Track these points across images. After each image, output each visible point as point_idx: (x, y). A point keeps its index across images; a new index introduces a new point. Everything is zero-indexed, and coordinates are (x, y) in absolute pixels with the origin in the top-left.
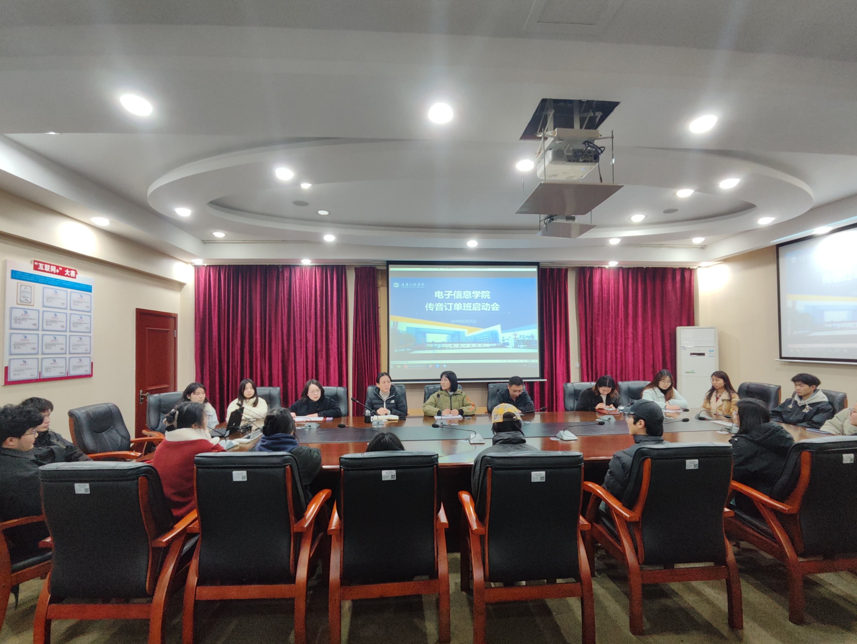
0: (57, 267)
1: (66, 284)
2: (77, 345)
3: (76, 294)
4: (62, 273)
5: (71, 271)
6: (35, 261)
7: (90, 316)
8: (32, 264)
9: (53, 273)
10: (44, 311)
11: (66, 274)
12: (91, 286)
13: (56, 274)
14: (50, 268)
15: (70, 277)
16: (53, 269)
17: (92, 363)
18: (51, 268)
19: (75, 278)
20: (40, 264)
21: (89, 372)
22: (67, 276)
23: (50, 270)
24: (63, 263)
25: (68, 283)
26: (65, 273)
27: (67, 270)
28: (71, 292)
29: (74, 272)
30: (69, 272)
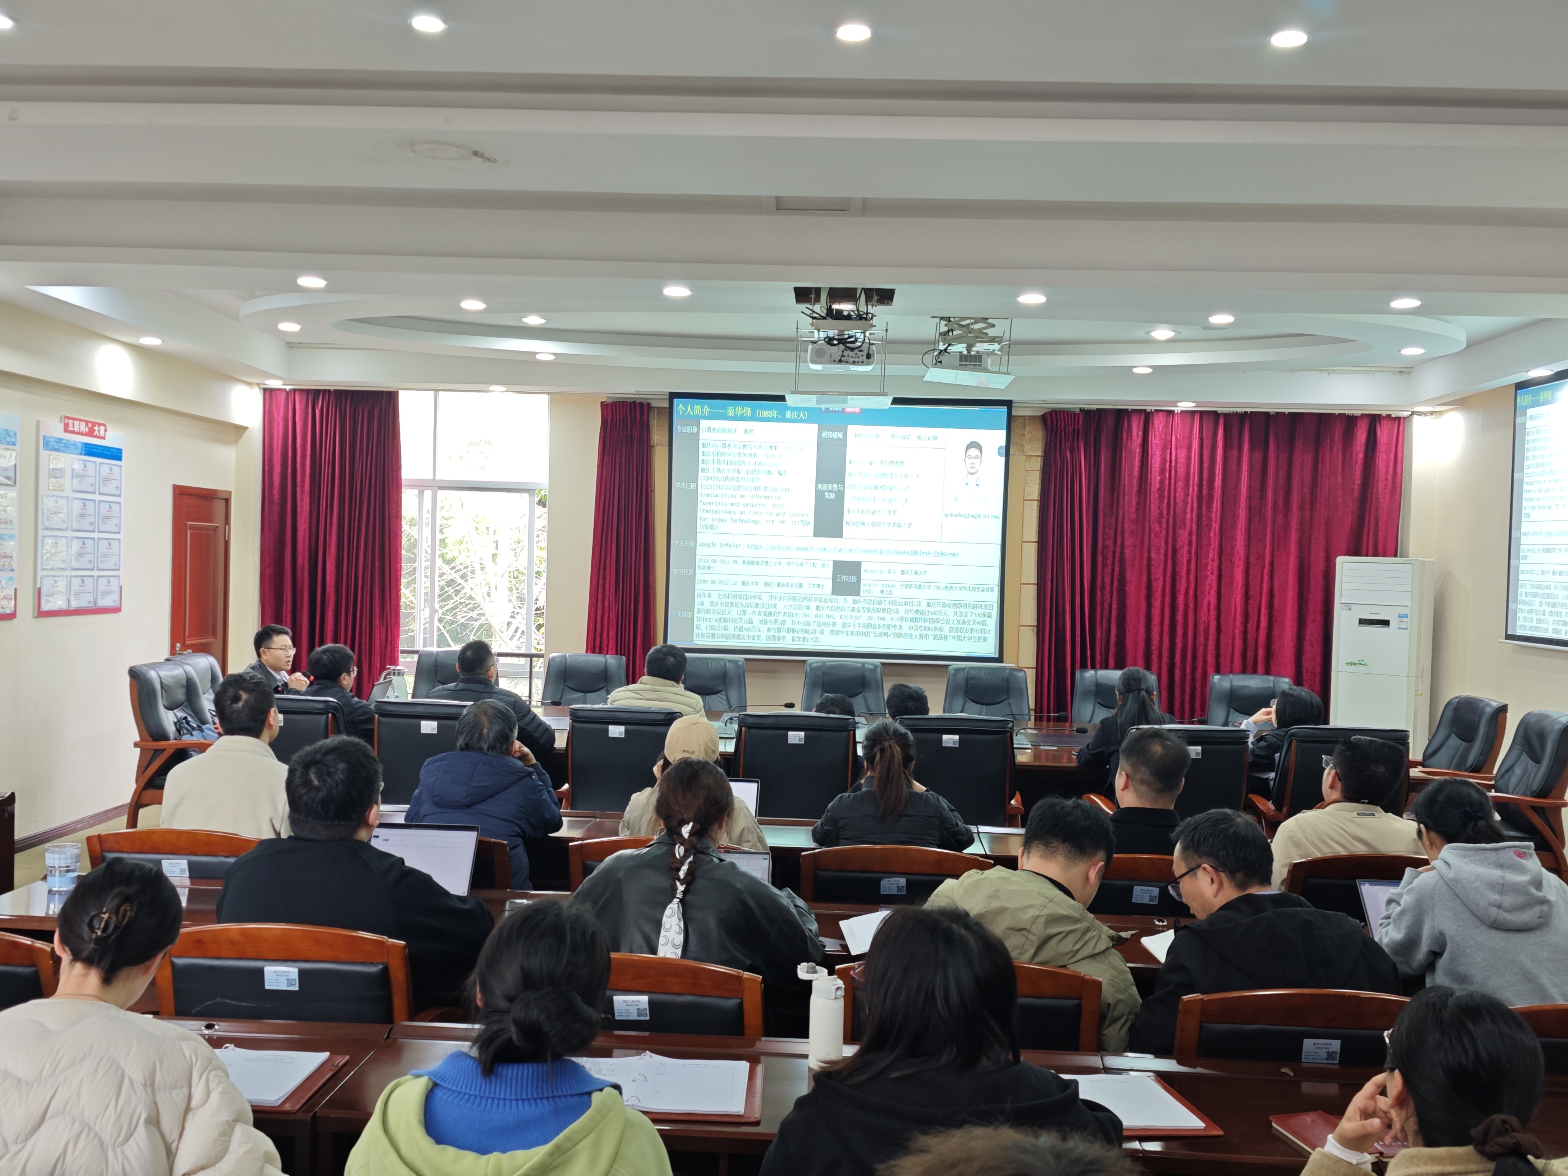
0: (87, 423)
1: (97, 451)
2: (106, 556)
3: (105, 466)
4: (91, 433)
5: (102, 427)
6: (66, 417)
7: (120, 503)
8: (61, 422)
9: (81, 433)
10: (74, 499)
11: (96, 434)
13: (85, 434)
14: (80, 425)
15: (101, 437)
16: (83, 428)
17: (121, 587)
19: (103, 438)
20: (70, 421)
21: (117, 604)
22: (99, 436)
23: (79, 429)
25: (98, 449)
26: (95, 430)
27: (99, 426)
28: (101, 463)
29: (105, 428)
30: (98, 429)
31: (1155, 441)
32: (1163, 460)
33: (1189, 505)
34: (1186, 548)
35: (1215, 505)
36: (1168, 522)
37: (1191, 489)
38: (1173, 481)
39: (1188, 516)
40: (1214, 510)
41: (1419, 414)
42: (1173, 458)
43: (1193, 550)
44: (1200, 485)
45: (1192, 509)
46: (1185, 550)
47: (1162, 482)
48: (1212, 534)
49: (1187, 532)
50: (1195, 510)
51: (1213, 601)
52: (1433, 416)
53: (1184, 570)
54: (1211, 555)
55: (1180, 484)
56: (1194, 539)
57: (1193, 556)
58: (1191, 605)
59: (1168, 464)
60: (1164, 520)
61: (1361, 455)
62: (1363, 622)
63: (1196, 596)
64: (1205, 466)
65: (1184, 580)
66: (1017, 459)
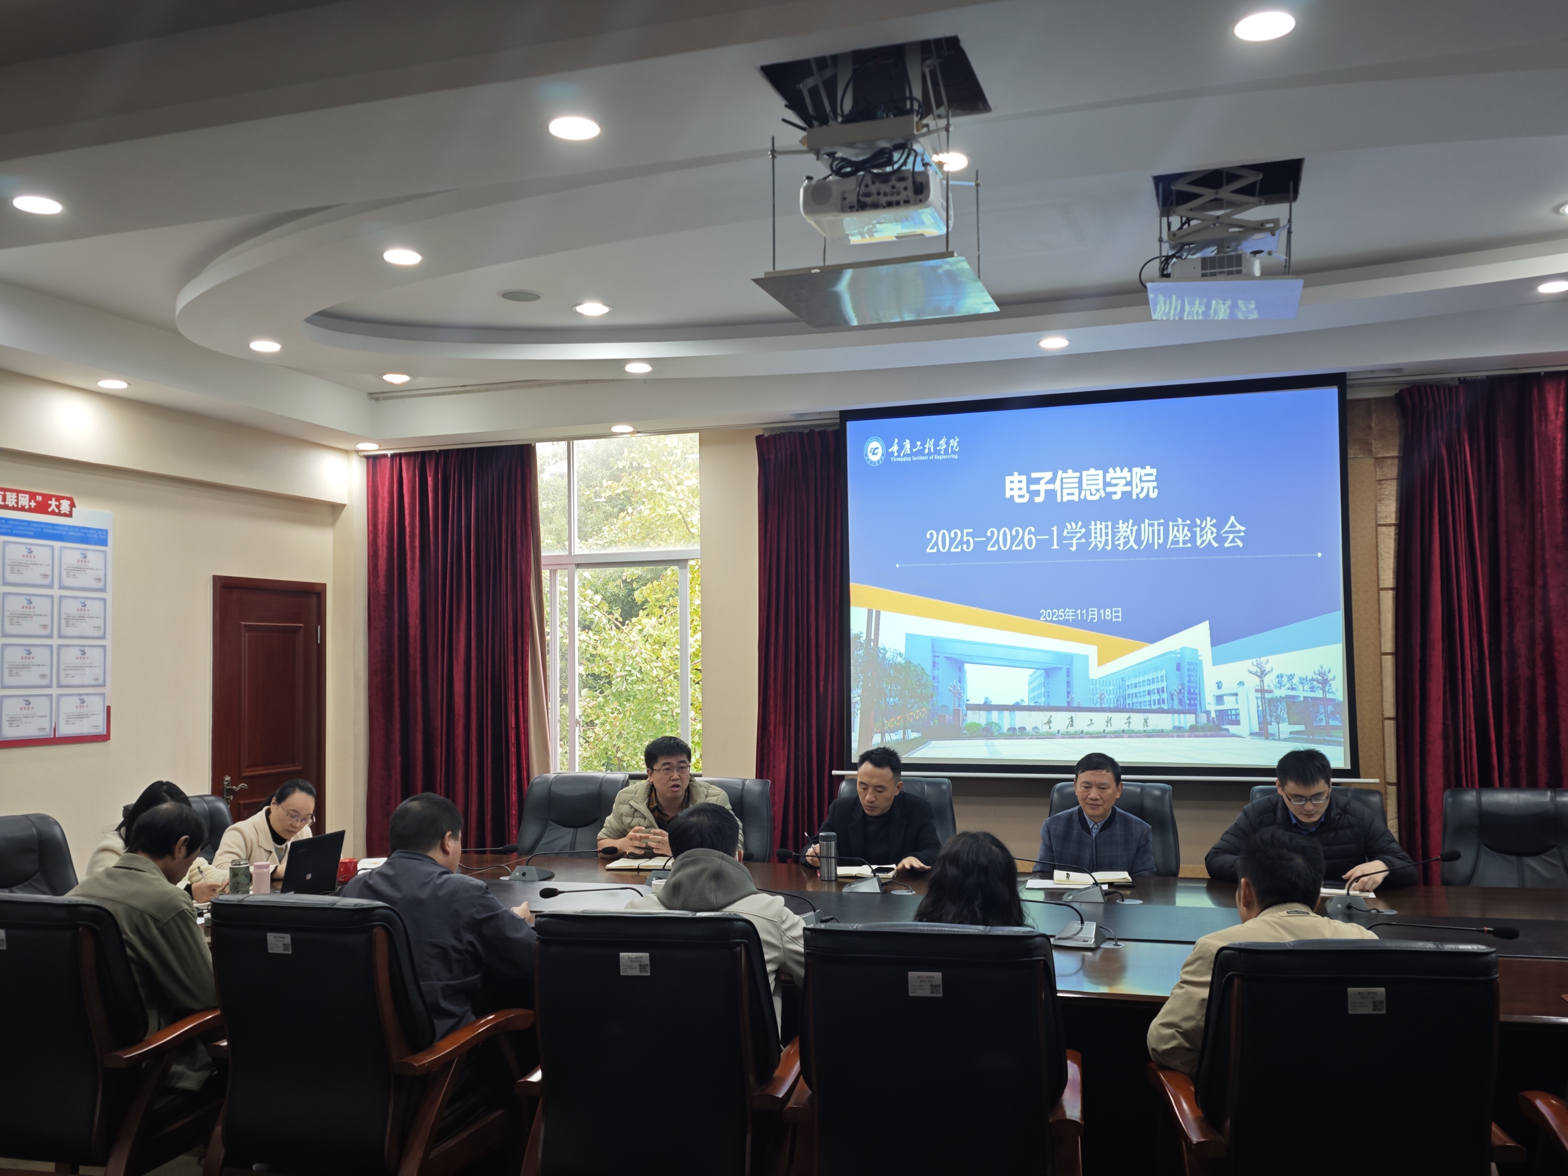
0: (32, 496)
1: (50, 531)
2: (76, 668)
3: (71, 552)
4: (42, 507)
5: (61, 501)
7: (104, 600)
9: (23, 509)
10: (4, 595)
11: (50, 510)
12: (106, 531)
13: (30, 510)
14: (17, 498)
15: (59, 514)
16: (24, 500)
17: (108, 709)
18: (20, 498)
19: (70, 515)
21: (100, 731)
22: (53, 513)
23: (17, 503)
24: (44, 484)
25: (54, 529)
26: (50, 505)
27: (54, 499)
28: (62, 548)
29: (69, 502)
30: (57, 503)
66: (1361, 465)
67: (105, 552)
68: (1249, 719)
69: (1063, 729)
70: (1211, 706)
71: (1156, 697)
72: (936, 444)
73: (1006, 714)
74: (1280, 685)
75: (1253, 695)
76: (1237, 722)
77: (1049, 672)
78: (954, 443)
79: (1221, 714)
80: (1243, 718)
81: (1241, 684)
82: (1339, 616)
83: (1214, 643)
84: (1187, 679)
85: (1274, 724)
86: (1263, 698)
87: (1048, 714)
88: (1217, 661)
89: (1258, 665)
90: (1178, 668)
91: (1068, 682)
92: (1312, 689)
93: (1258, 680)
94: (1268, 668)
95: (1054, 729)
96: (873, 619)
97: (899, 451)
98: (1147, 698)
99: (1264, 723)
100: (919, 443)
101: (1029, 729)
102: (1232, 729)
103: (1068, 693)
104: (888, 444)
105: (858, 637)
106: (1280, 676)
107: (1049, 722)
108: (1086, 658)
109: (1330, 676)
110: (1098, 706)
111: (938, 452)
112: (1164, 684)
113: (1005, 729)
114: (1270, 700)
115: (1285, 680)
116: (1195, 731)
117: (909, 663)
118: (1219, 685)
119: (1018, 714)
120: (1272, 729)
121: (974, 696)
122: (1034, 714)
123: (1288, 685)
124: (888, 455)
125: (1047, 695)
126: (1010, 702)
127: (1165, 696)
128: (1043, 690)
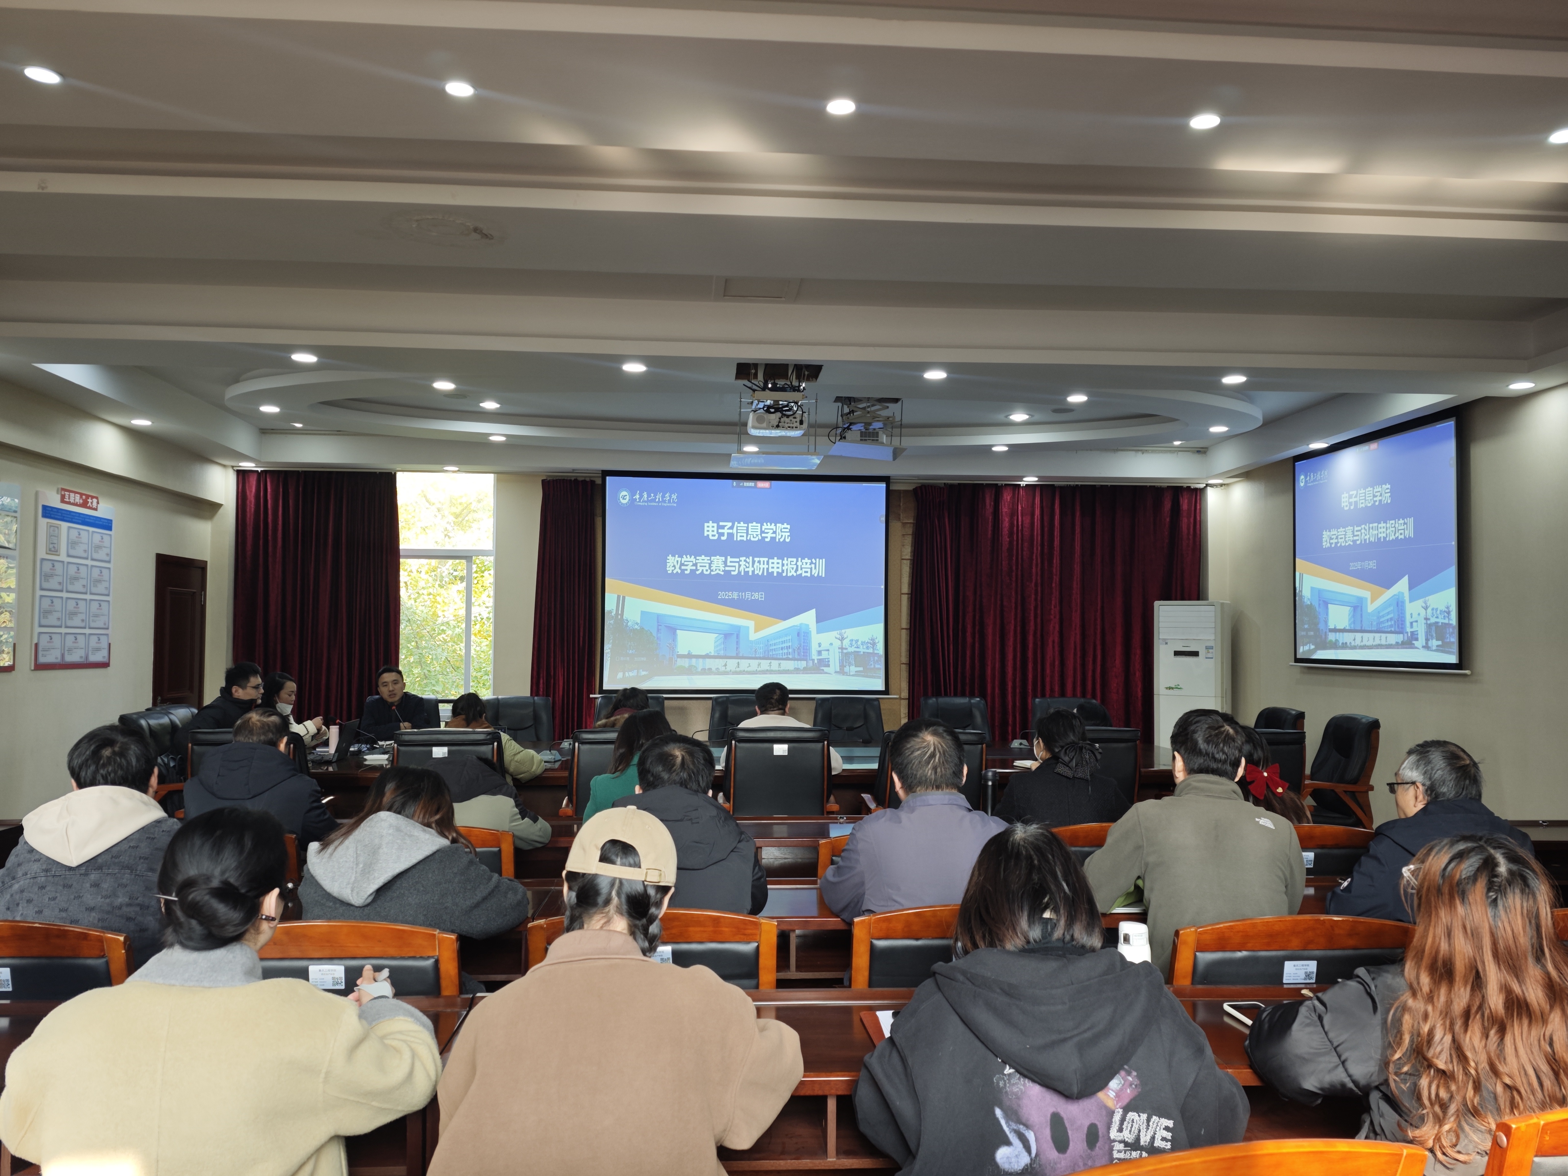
0: (81, 495)
1: (90, 520)
2: (96, 616)
3: (96, 535)
4: (84, 505)
5: (94, 499)
6: (63, 489)
7: (110, 568)
8: (58, 493)
9: (76, 504)
10: (69, 563)
11: (88, 505)
12: (111, 521)
13: (80, 505)
14: (75, 497)
15: (92, 508)
16: (78, 499)
17: (110, 644)
19: (96, 509)
20: (66, 493)
21: (106, 660)
23: (75, 500)
24: (86, 486)
26: (88, 502)
27: (90, 498)
28: (93, 532)
29: (97, 500)
30: (91, 500)
31: (1005, 509)
32: (1011, 525)
33: (1034, 562)
34: (1033, 596)
35: (1055, 561)
36: (1017, 575)
37: (1035, 548)
38: (1020, 542)
39: (1034, 570)
40: (1055, 566)
41: (1212, 486)
42: (1020, 524)
43: (1039, 598)
44: (1042, 545)
45: (1037, 565)
46: (1033, 599)
47: (1011, 543)
48: (1054, 585)
49: (1033, 584)
50: (1039, 565)
51: (1057, 639)
52: (1222, 488)
53: (1032, 615)
54: (1053, 603)
55: (1026, 544)
56: (1039, 589)
57: (1039, 603)
58: (1039, 643)
59: (1015, 528)
60: (1014, 574)
61: (1168, 520)
62: (1177, 653)
63: (1042, 636)
64: (1046, 529)
65: (1032, 623)
66: (896, 526)
67: (110, 535)
68: (835, 664)
69: (733, 669)
70: (815, 656)
71: (786, 651)
72: (663, 497)
73: (701, 660)
74: (851, 645)
75: (837, 651)
76: (828, 666)
77: (727, 636)
78: (674, 496)
79: (820, 660)
80: (831, 663)
81: (831, 644)
82: (883, 607)
83: (817, 622)
84: (802, 641)
85: (847, 667)
86: (842, 652)
87: (725, 660)
88: (819, 631)
89: (840, 634)
90: (798, 635)
91: (737, 642)
92: (868, 648)
93: (840, 642)
94: (845, 636)
95: (728, 669)
96: (621, 602)
97: (640, 499)
98: (781, 652)
99: (842, 666)
100: (652, 495)
101: (714, 669)
102: (826, 669)
103: (737, 648)
104: (633, 494)
105: (610, 612)
106: (852, 640)
107: (726, 665)
108: (748, 628)
109: (877, 641)
110: (754, 656)
111: (664, 501)
112: (790, 644)
113: (699, 670)
114: (846, 654)
115: (854, 642)
116: (806, 670)
117: (642, 629)
118: (820, 645)
119: (707, 660)
120: (846, 669)
121: (682, 649)
122: (717, 660)
123: (855, 646)
124: (632, 500)
125: (725, 649)
126: (704, 653)
127: (790, 650)
128: (723, 646)
